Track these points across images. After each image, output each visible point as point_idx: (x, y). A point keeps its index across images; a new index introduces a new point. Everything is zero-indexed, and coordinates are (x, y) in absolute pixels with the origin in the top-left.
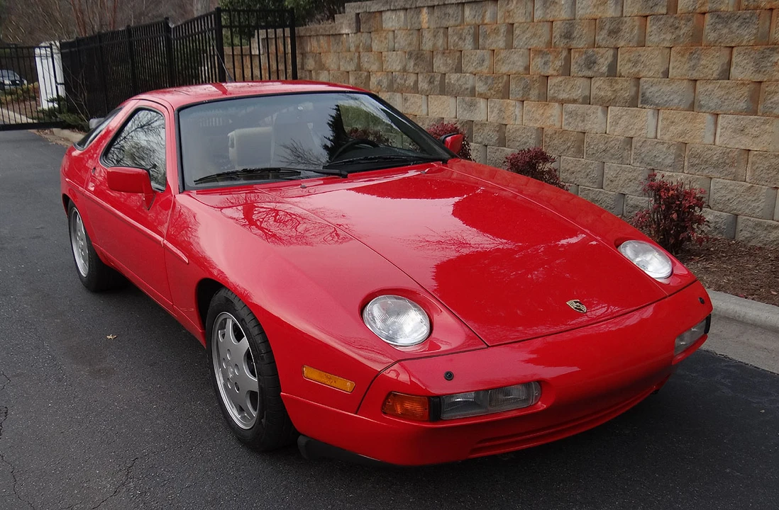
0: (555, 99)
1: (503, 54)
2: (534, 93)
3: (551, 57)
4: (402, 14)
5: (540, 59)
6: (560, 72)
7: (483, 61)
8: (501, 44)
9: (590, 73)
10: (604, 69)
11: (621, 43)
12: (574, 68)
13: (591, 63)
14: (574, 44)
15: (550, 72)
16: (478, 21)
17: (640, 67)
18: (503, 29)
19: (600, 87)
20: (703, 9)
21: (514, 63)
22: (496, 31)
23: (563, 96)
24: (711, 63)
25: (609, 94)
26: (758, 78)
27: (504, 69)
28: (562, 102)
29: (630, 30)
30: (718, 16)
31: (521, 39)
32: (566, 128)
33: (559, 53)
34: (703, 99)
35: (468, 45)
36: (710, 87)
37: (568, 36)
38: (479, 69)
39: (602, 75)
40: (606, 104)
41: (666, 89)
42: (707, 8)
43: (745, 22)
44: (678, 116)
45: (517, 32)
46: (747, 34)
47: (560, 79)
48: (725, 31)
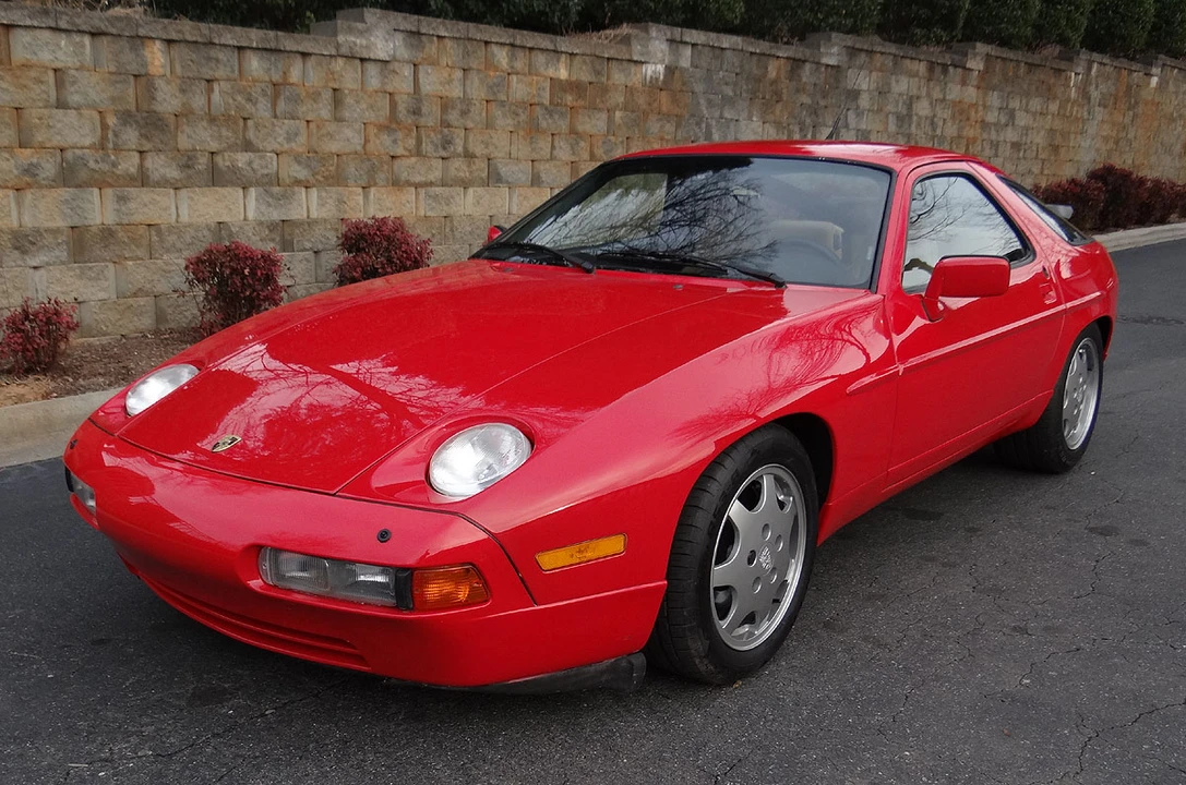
0: (409, 184)
1: (332, 127)
2: (381, 177)
3: (400, 135)
4: (87, 40)
5: (386, 137)
6: (414, 151)
7: (296, 134)
8: (325, 113)
9: (444, 154)
10: (460, 149)
11: (470, 125)
12: (427, 147)
13: (447, 143)
14: (422, 121)
15: (400, 151)
16: (276, 78)
17: (491, 148)
18: (327, 95)
19: (458, 167)
20: (533, 101)
21: (347, 139)
22: (315, 96)
23: (418, 179)
24: (544, 145)
25: (467, 174)
26: (573, 159)
27: (334, 147)
28: (417, 186)
29: (478, 113)
30: (546, 109)
31: (355, 110)
32: (428, 214)
33: (410, 130)
34: (544, 177)
35: (262, 110)
36: (547, 166)
37: (416, 112)
38: (286, 146)
39: (459, 156)
40: (465, 185)
41: (515, 168)
42: (536, 100)
43: (562, 115)
44: (529, 191)
45: (349, 100)
46: (563, 125)
47: (413, 160)
48: (550, 121)
